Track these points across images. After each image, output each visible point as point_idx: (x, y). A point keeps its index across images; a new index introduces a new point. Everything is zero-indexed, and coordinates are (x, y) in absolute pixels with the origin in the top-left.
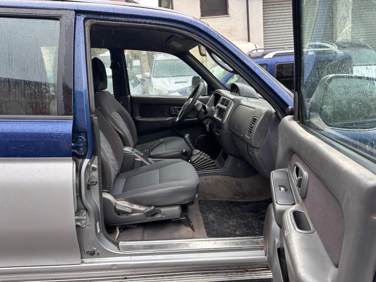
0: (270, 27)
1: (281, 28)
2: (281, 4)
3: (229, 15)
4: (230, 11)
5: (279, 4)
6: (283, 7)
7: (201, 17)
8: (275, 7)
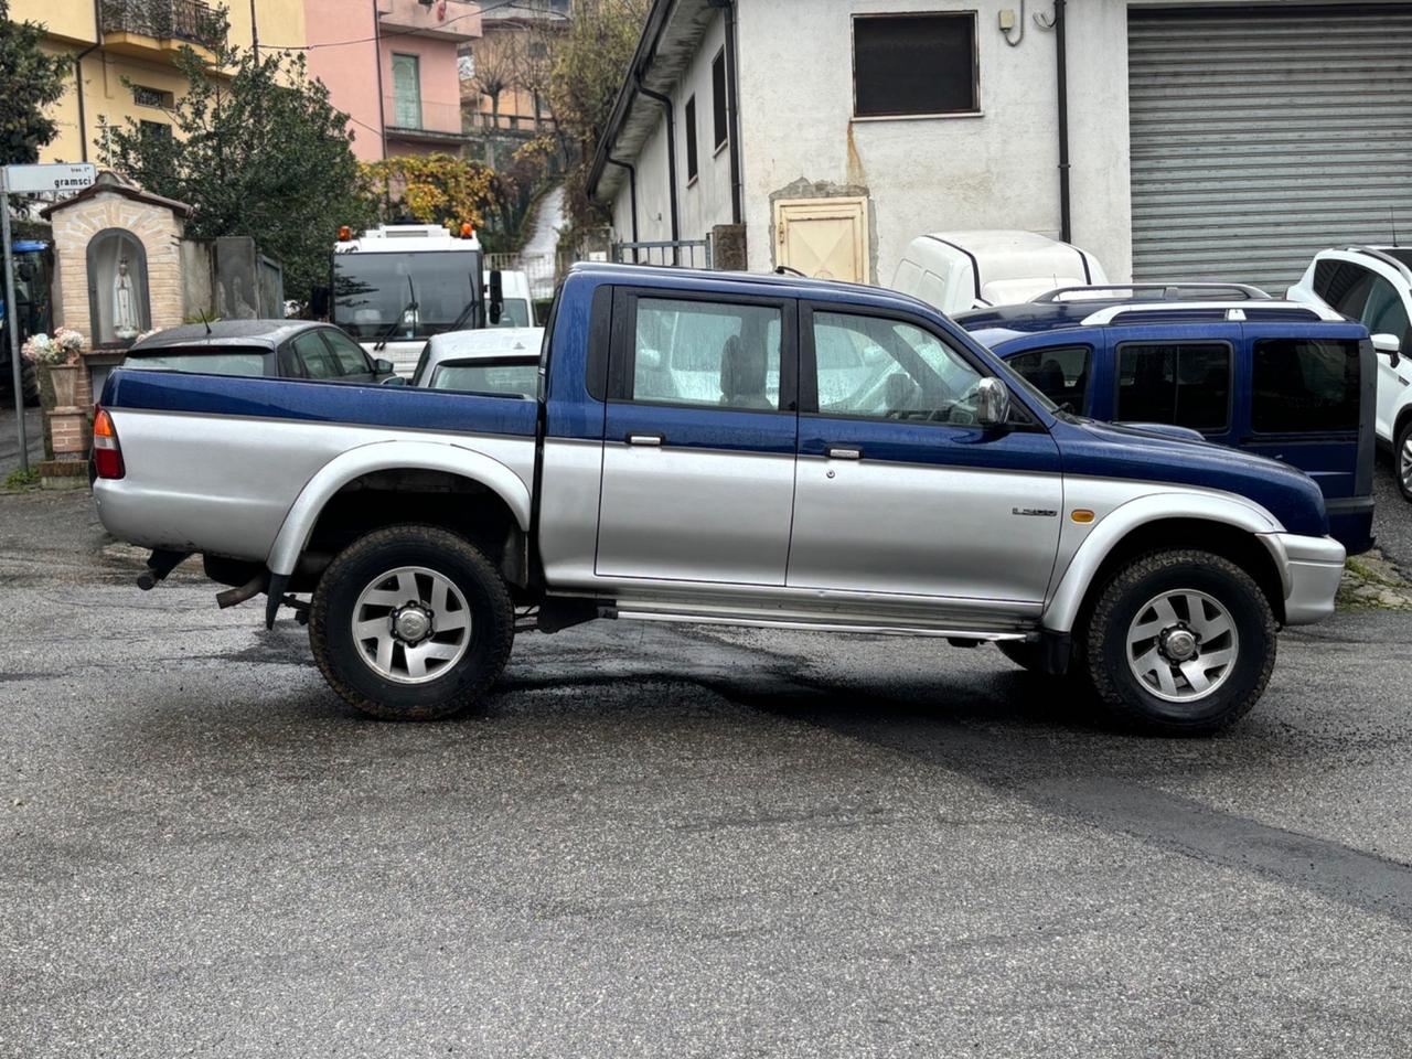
0: (1161, 165)
1: (1213, 173)
2: (1214, 73)
3: (978, 111)
4: (986, 93)
5: (1203, 74)
6: (1222, 84)
7: (855, 116)
8: (1185, 86)
